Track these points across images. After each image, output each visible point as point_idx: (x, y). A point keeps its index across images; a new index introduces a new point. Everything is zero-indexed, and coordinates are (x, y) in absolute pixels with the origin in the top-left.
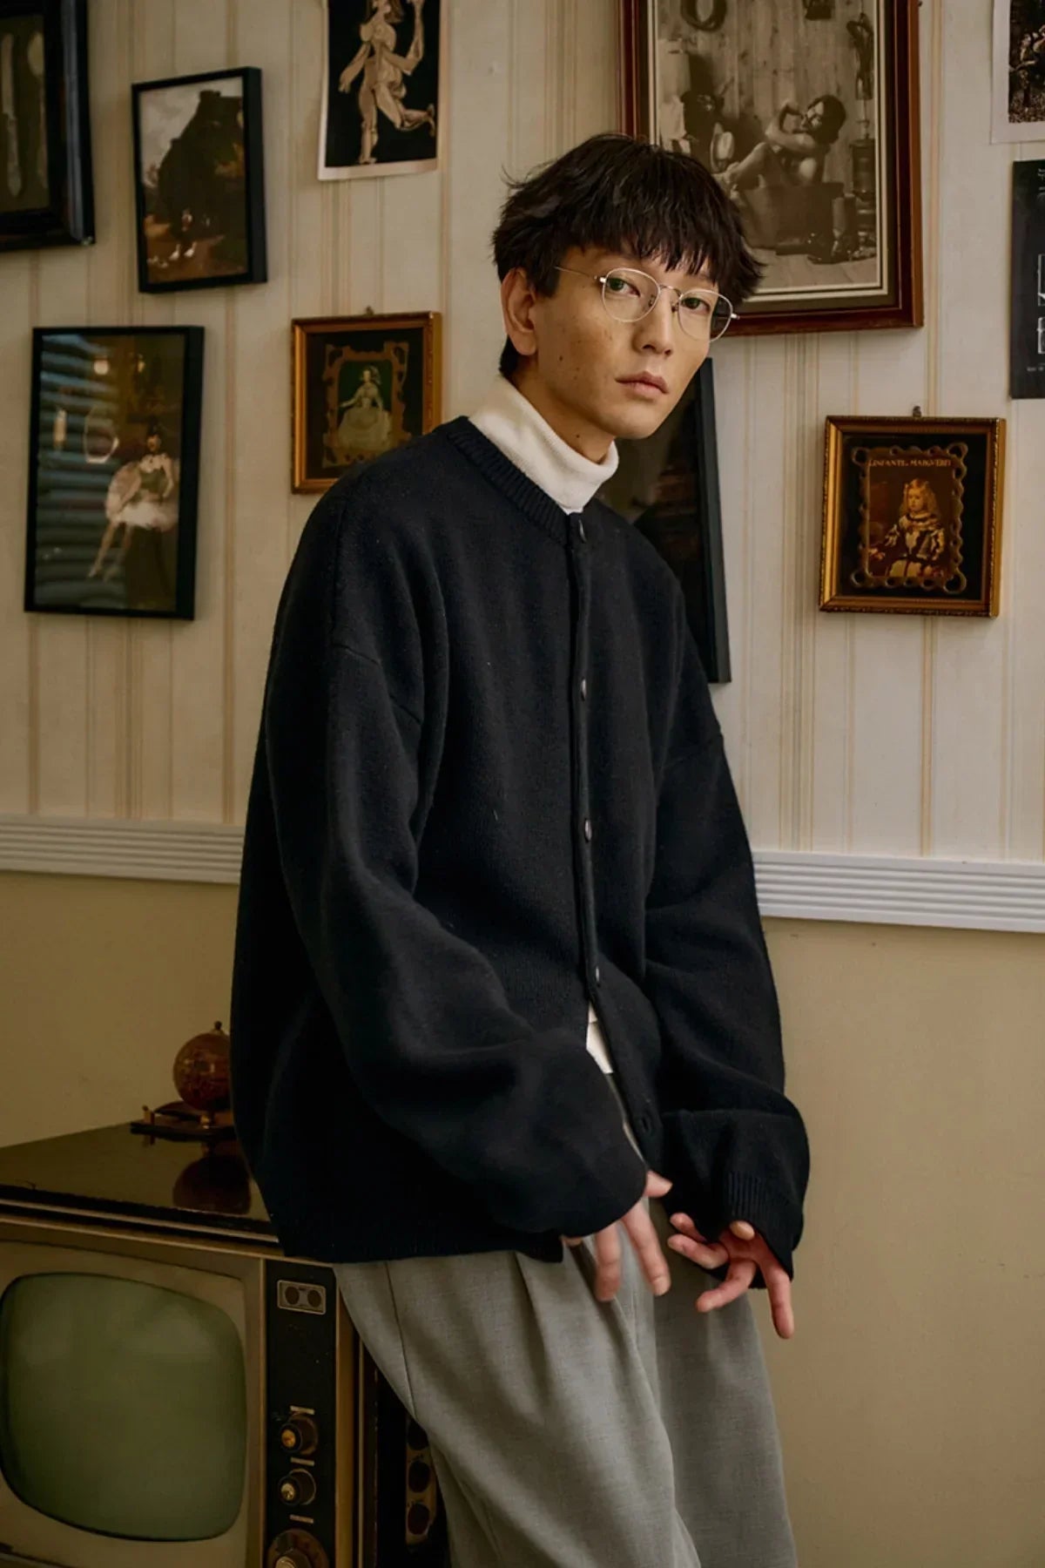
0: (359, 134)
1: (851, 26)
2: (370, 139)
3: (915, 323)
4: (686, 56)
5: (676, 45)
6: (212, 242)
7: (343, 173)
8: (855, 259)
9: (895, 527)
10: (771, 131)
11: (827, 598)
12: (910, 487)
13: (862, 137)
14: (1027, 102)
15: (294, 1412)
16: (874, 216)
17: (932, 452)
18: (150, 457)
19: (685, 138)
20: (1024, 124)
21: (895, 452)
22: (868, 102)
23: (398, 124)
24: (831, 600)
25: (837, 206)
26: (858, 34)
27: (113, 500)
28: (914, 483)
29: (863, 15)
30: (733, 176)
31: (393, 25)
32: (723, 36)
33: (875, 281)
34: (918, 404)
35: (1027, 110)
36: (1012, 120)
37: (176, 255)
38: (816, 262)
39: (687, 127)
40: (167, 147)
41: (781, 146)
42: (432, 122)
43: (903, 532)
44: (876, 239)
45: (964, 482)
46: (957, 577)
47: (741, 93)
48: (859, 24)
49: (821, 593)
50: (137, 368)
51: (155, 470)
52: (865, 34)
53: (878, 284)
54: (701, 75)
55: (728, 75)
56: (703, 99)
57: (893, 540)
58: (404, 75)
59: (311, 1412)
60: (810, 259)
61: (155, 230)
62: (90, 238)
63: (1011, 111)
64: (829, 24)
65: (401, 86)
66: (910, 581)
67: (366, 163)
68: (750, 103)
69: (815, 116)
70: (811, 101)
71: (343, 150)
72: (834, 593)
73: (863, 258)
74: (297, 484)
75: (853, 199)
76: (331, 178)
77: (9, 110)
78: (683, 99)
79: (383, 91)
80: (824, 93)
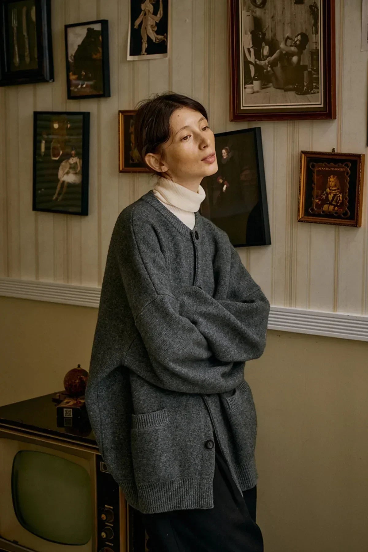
0: (141, 44)
1: (311, 7)
2: (145, 46)
3: (332, 118)
4: (252, 18)
5: (249, 13)
6: (91, 82)
7: (136, 58)
8: (312, 93)
9: (325, 192)
10: (282, 46)
12: (330, 178)
13: (315, 48)
15: (106, 507)
16: (319, 77)
17: (338, 165)
18: (72, 158)
19: (252, 47)
21: (325, 165)
22: (317, 35)
23: (154, 41)
24: (302, 218)
25: (306, 73)
26: (313, 9)
27: (60, 173)
28: (332, 176)
29: (315, 3)
30: (269, 62)
31: (152, 4)
32: (265, 10)
33: (319, 102)
34: (334, 148)
36: (367, 42)
37: (80, 86)
38: (298, 94)
39: (253, 44)
40: (76, 48)
41: (286, 51)
42: (165, 40)
43: (327, 194)
44: (319, 86)
45: (349, 177)
46: (347, 212)
47: (272, 31)
48: (313, 6)
49: (298, 215)
50: (67, 126)
51: (74, 163)
52: (316, 10)
53: (320, 103)
54: (257, 23)
55: (267, 24)
56: (258, 33)
57: (324, 197)
58: (156, 23)
59: (112, 508)
60: (296, 93)
61: (73, 77)
62: (52, 80)
63: (367, 39)
64: (303, 6)
65: (155, 27)
66: (330, 212)
67: (144, 55)
68: (275, 35)
69: (298, 40)
70: (296, 35)
71: (136, 50)
72: (303, 215)
73: (315, 93)
74: (121, 169)
75: (311, 71)
76: (132, 60)
77: (25, 34)
78: (252, 33)
79: (149, 28)
80: (301, 32)
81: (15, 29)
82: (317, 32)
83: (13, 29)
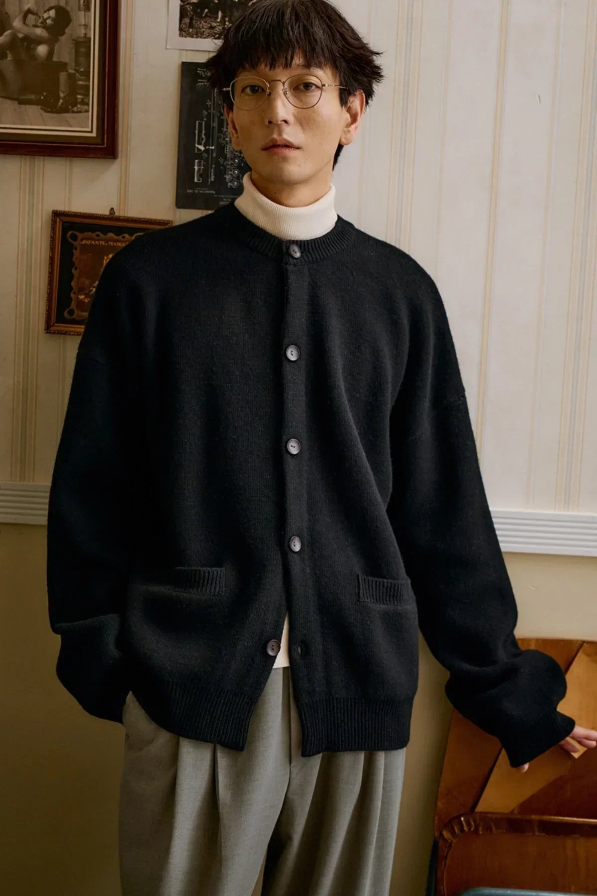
3: (111, 155)
8: (73, 112)
10: (17, 23)
13: (81, 35)
14: (191, 25)
16: (89, 85)
17: (123, 238)
20: (189, 39)
21: (97, 236)
22: (86, 13)
24: (53, 325)
25: (63, 76)
33: (88, 128)
34: (113, 207)
35: (191, 30)
36: (181, 35)
38: (47, 111)
41: (24, 34)
44: (89, 101)
49: (48, 321)
53: (89, 130)
60: (42, 109)
63: (181, 29)
69: (49, 17)
70: (47, 8)
72: (54, 322)
73: (79, 112)
75: (74, 74)
80: (56, 4)
82: (87, 8)
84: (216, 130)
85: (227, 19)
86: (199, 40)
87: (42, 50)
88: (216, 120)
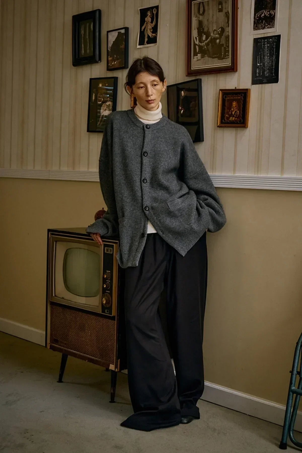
0: (145, 38)
1: (226, 13)
2: (146, 40)
3: (235, 71)
4: (198, 21)
5: (196, 19)
6: (118, 61)
7: (142, 46)
8: (226, 59)
10: (212, 34)
11: (218, 125)
12: (234, 103)
13: (227, 35)
14: (256, 27)
15: (107, 272)
16: (229, 50)
17: (237, 96)
18: (108, 102)
19: (197, 36)
20: (256, 31)
21: (231, 96)
22: (229, 28)
23: (151, 37)
24: (219, 125)
25: (223, 48)
26: (227, 14)
27: (102, 111)
28: (234, 102)
29: (228, 11)
30: (205, 44)
31: (151, 18)
32: (204, 16)
34: (236, 86)
35: (256, 28)
36: (254, 30)
37: (113, 63)
38: (219, 60)
39: (198, 34)
40: (112, 43)
41: (214, 37)
42: (156, 36)
43: (232, 111)
44: (229, 54)
45: (243, 102)
46: (241, 120)
47: (207, 27)
49: (217, 124)
50: (106, 85)
51: (109, 104)
52: (228, 14)
53: (229, 63)
54: (200, 23)
55: (205, 24)
56: (201, 29)
57: (230, 113)
58: (152, 27)
59: (110, 272)
60: (218, 59)
61: (110, 59)
62: (100, 61)
63: (254, 28)
65: (151, 30)
66: (233, 121)
67: (145, 44)
68: (208, 29)
69: (219, 31)
70: (219, 28)
71: (142, 43)
72: (220, 124)
73: (227, 58)
74: (132, 106)
75: (225, 47)
76: (139, 47)
77: (87, 37)
78: (197, 29)
79: (149, 30)
80: (221, 26)
81: (83, 35)
82: (228, 26)
83: (82, 35)
84: (263, 58)
85: (266, 23)
86: (259, 30)
87: (218, 41)
88: (263, 55)
